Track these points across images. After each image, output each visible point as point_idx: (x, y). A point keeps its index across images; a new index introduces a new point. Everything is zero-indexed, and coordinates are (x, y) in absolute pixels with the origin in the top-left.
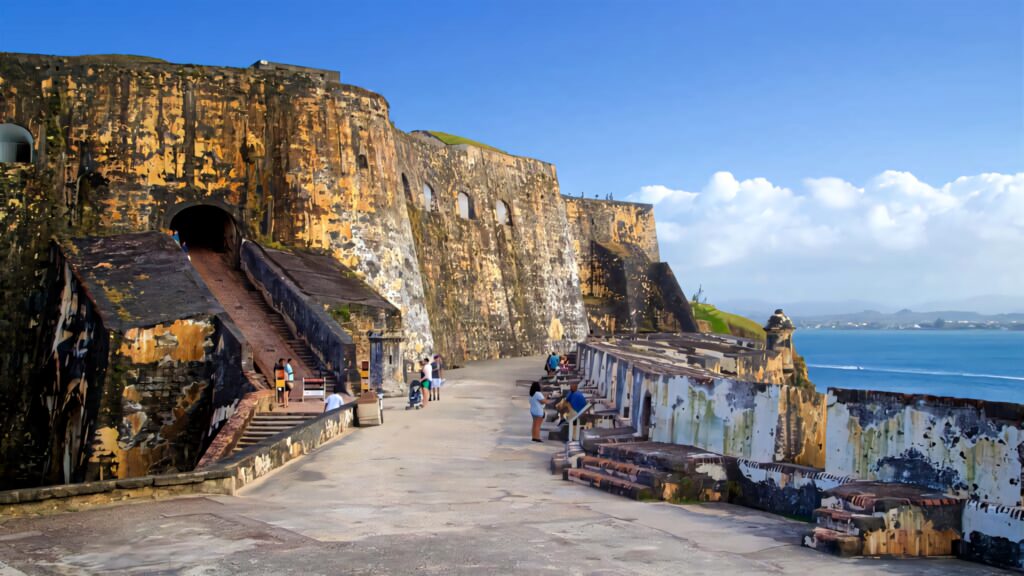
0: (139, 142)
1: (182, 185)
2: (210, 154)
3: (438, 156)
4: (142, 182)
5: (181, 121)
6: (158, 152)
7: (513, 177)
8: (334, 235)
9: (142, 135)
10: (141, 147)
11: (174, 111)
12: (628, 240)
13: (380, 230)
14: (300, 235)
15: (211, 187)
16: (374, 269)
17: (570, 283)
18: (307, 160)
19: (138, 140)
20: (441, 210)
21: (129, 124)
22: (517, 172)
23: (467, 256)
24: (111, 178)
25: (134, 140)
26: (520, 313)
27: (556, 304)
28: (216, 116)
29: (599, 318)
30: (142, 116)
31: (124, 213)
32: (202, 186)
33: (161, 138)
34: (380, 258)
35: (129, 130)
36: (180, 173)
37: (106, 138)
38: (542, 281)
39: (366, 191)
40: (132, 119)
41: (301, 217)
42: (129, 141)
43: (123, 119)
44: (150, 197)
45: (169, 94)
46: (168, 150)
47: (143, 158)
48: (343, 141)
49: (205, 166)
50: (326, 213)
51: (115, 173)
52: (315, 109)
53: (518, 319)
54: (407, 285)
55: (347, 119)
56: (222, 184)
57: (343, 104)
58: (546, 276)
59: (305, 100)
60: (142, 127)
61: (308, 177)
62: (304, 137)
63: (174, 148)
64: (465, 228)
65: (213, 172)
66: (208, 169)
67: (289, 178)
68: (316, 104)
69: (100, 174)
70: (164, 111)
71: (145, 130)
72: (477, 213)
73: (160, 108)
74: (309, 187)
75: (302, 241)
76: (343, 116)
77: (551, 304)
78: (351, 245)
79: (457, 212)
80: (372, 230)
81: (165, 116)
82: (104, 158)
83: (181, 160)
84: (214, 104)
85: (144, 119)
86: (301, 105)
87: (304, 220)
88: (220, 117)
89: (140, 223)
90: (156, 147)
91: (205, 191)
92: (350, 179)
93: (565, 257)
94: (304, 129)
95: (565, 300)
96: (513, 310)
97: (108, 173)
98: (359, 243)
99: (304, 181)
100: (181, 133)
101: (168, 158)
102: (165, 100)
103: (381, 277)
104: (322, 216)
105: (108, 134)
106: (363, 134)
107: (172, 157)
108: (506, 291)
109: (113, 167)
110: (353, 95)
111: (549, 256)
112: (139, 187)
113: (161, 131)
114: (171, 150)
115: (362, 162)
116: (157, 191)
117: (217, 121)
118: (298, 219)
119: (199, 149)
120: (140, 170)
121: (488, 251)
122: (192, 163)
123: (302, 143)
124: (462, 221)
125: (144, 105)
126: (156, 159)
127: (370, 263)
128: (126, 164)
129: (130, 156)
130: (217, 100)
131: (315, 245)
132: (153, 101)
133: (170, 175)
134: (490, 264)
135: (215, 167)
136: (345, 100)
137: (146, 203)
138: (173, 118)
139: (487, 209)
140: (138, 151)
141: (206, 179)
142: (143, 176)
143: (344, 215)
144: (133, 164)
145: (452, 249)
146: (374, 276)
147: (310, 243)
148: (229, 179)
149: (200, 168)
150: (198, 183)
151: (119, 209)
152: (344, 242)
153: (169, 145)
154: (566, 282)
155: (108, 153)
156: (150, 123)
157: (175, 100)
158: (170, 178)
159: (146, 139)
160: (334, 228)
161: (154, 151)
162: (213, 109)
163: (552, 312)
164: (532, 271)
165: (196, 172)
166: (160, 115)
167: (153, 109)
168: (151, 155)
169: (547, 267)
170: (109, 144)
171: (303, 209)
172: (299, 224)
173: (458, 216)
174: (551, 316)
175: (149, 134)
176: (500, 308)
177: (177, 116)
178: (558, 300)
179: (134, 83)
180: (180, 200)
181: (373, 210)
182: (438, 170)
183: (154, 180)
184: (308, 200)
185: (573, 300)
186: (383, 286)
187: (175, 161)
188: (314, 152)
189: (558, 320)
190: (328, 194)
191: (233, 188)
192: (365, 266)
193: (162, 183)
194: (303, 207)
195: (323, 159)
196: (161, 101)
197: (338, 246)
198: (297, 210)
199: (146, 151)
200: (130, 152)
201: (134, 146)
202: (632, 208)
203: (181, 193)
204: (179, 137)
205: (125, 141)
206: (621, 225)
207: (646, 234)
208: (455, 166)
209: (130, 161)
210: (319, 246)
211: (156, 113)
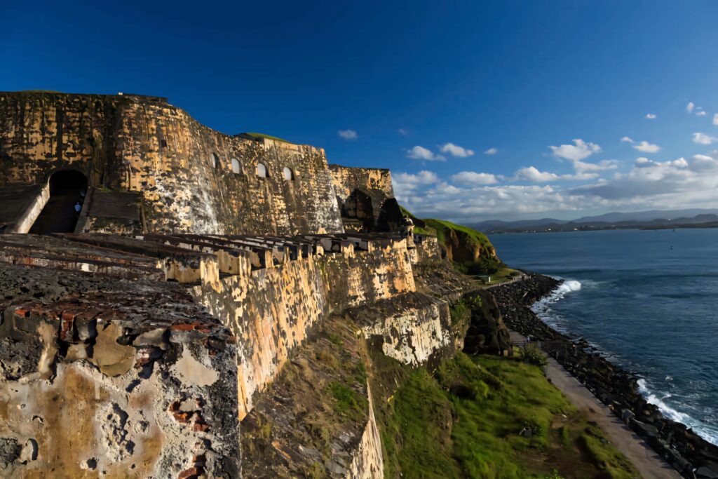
0: (30, 136)
1: (55, 159)
2: (71, 142)
3: (244, 145)
4: (32, 158)
5: (55, 124)
6: (41, 141)
7: (296, 155)
8: (144, 184)
9: (32, 133)
10: (32, 139)
11: (51, 119)
12: (377, 188)
13: (174, 180)
14: (123, 184)
15: (72, 159)
16: (169, 201)
17: (332, 209)
18: (128, 144)
19: (30, 135)
20: (245, 173)
21: (24, 127)
22: (298, 153)
23: (262, 196)
24: (14, 156)
25: (27, 135)
26: (298, 225)
27: (323, 220)
28: (74, 121)
29: (358, 228)
30: (32, 122)
31: (21, 175)
32: (66, 159)
33: (43, 134)
34: (174, 195)
35: (25, 130)
36: (54, 152)
37: (11, 135)
38: (313, 209)
39: (165, 159)
40: (26, 124)
41: (124, 174)
42: (25, 136)
43: (22, 124)
44: (37, 166)
45: (49, 110)
46: (47, 140)
47: (32, 145)
48: (151, 132)
49: (68, 148)
50: (139, 172)
51: (16, 154)
52: (133, 115)
53: (297, 228)
54: (193, 210)
55: (154, 120)
56: (78, 157)
57: (151, 112)
58: (316, 206)
59: (127, 111)
60: (32, 128)
61: (128, 152)
62: (127, 131)
63: (51, 139)
64: (261, 182)
65: (73, 151)
66: (70, 150)
67: (117, 153)
68: (134, 112)
69: (7, 155)
70: (45, 119)
71: (34, 130)
72: (271, 174)
73: (42, 117)
74: (129, 158)
75: (125, 187)
76: (151, 119)
77: (319, 221)
78: (155, 189)
79: (257, 173)
80: (169, 180)
81: (45, 122)
82: (11, 146)
83: (55, 145)
84: (74, 114)
85: (33, 123)
86: (125, 113)
87: (125, 176)
88: (78, 122)
89: (30, 180)
90: (40, 138)
91: (68, 162)
92: (154, 153)
93: (329, 196)
94: (127, 127)
95: (328, 218)
96: (293, 224)
97: (12, 154)
98: (160, 187)
99: (127, 155)
100: (55, 130)
101: (47, 144)
102: (45, 113)
103: (174, 206)
104: (137, 173)
105: (13, 132)
106: (164, 128)
107: (49, 144)
108: (289, 214)
109: (15, 151)
110: (157, 107)
111: (318, 196)
112: (30, 161)
113: (43, 130)
114: (49, 140)
115: (163, 144)
116: (40, 162)
117: (76, 124)
118: (122, 175)
119: (65, 139)
120: (31, 151)
121: (278, 194)
122: (61, 147)
123: (125, 134)
124: (260, 178)
125: (34, 116)
126: (40, 146)
127: (167, 198)
128: (23, 149)
129: (26, 144)
130: (76, 112)
131: (132, 189)
132: (38, 114)
133: (48, 154)
134: (278, 201)
135: (74, 148)
136: (152, 110)
137: (34, 169)
138: (49, 123)
139: (277, 172)
140: (30, 141)
141: (69, 155)
142: (33, 155)
143: (151, 173)
144: (27, 148)
145: (252, 193)
146: (169, 205)
147: (129, 188)
148: (82, 155)
149: (66, 149)
150: (64, 158)
151: (18, 173)
152: (150, 187)
153: (48, 138)
154: (329, 209)
155: (12, 143)
156: (37, 126)
157: (52, 113)
158: (49, 155)
159: (34, 135)
160: (144, 180)
161: (39, 141)
162: (73, 117)
163: (320, 225)
164: (307, 204)
165: (63, 152)
166: (43, 121)
167: (39, 119)
168: (37, 143)
169: (317, 201)
170: (13, 138)
171: (125, 170)
172: (123, 178)
173: (257, 176)
174: (318, 227)
175: (36, 132)
176: (284, 222)
177: (53, 121)
178: (324, 218)
179: (27, 104)
180: (54, 167)
181: (170, 170)
182: (244, 152)
183: (38, 157)
184: (128, 165)
185: (334, 218)
186: (176, 210)
187: (51, 146)
188: (132, 139)
189: (324, 229)
190: (141, 161)
191: (85, 160)
192: (164, 200)
193: (43, 158)
194: (125, 168)
195: (137, 142)
196: (43, 113)
197: (146, 189)
198: (122, 171)
199: (34, 141)
200: (26, 142)
201: (27, 139)
202: (379, 171)
203: (54, 163)
204: (53, 133)
205: (22, 136)
206: (373, 180)
207: (387, 185)
208: (256, 149)
209: (25, 147)
210: (134, 189)
211: (40, 120)
